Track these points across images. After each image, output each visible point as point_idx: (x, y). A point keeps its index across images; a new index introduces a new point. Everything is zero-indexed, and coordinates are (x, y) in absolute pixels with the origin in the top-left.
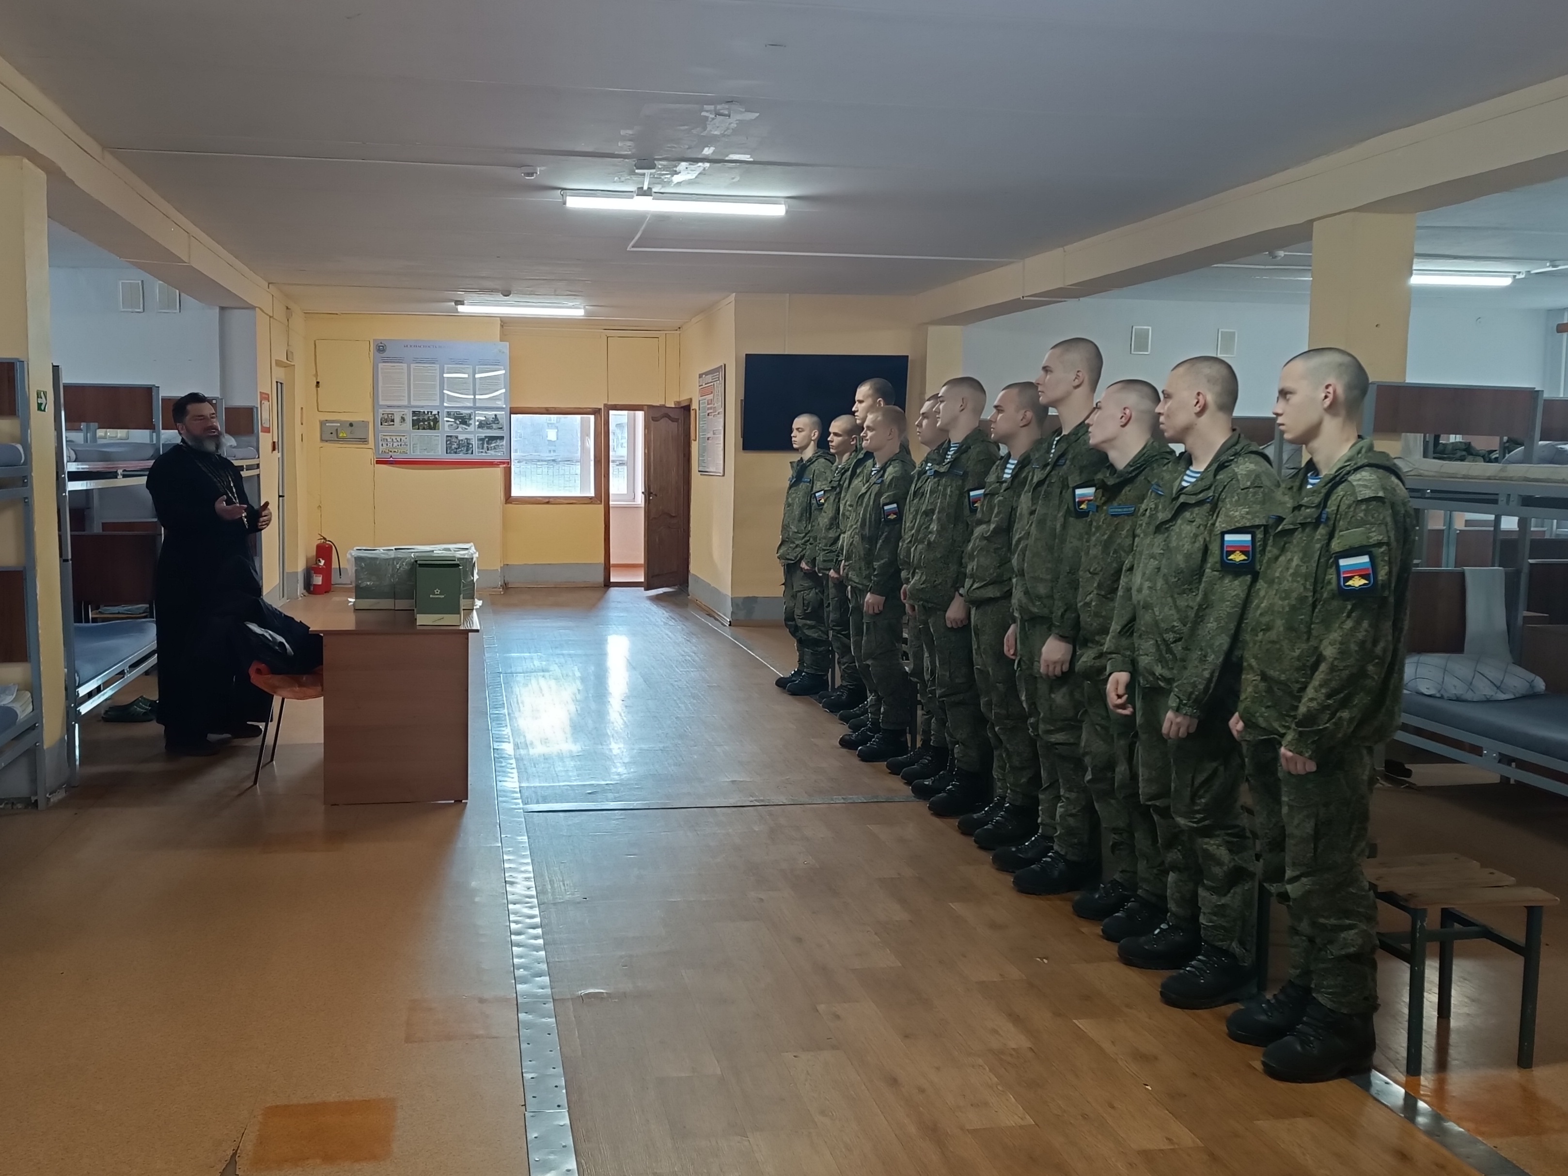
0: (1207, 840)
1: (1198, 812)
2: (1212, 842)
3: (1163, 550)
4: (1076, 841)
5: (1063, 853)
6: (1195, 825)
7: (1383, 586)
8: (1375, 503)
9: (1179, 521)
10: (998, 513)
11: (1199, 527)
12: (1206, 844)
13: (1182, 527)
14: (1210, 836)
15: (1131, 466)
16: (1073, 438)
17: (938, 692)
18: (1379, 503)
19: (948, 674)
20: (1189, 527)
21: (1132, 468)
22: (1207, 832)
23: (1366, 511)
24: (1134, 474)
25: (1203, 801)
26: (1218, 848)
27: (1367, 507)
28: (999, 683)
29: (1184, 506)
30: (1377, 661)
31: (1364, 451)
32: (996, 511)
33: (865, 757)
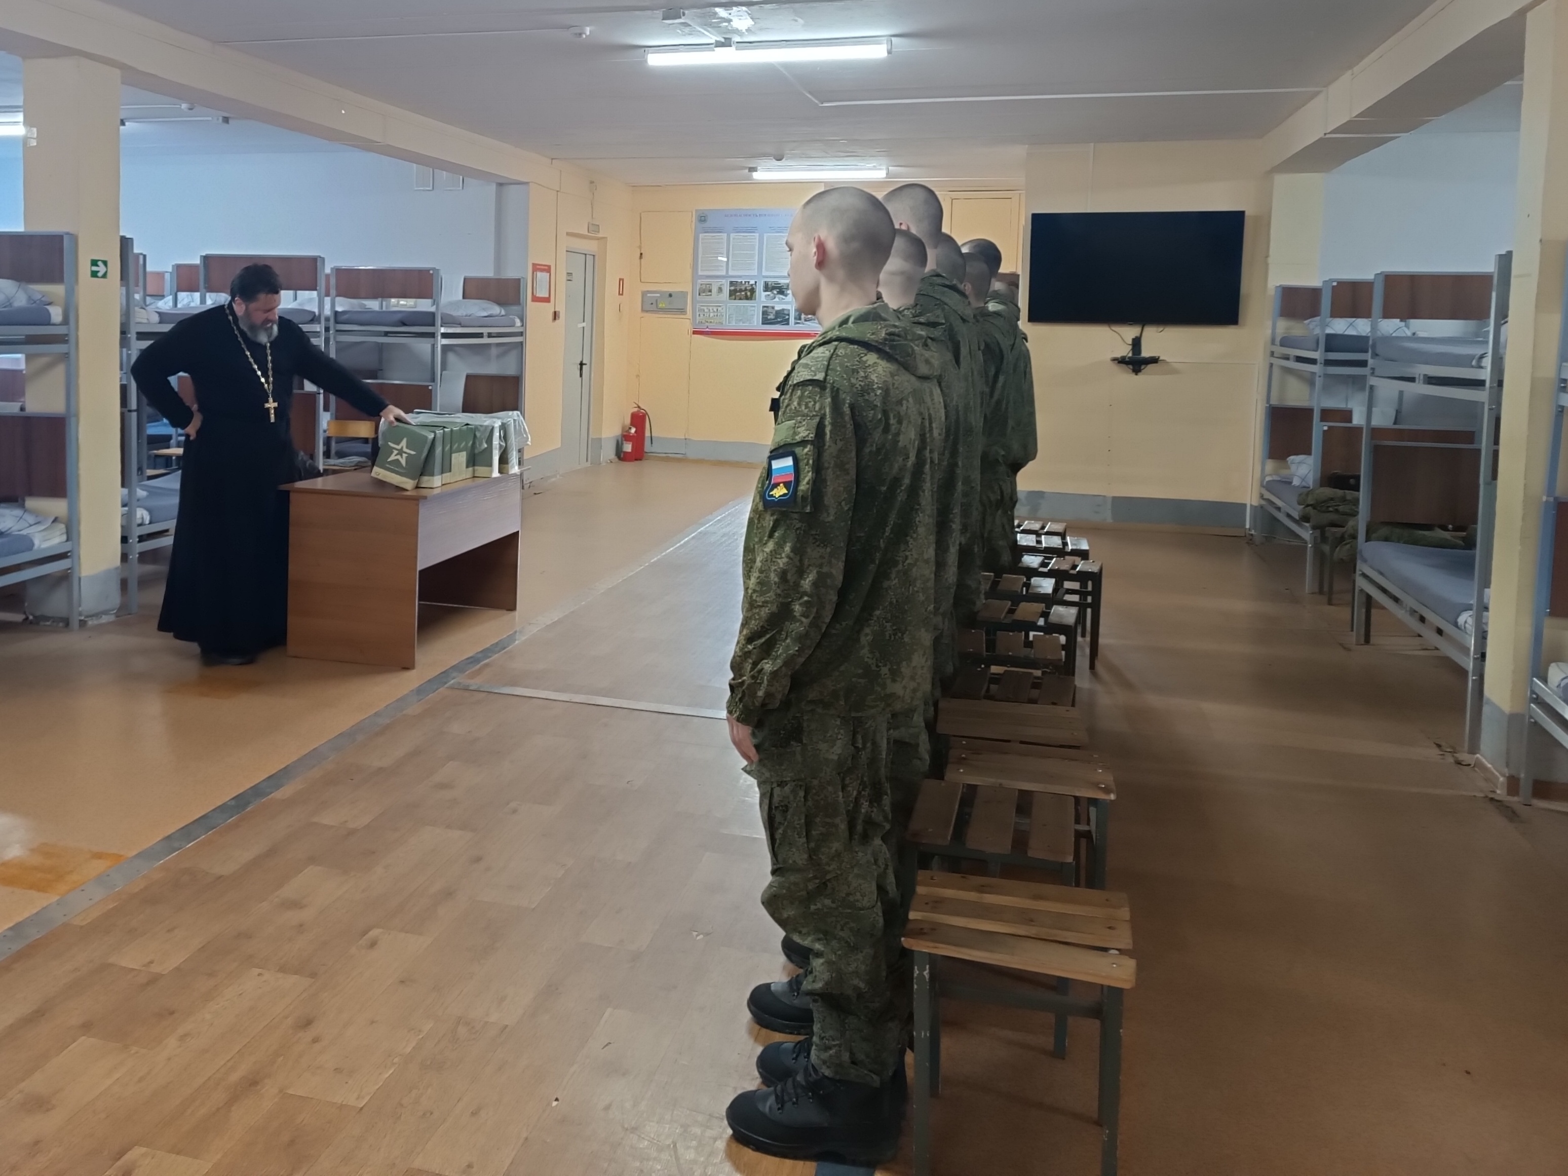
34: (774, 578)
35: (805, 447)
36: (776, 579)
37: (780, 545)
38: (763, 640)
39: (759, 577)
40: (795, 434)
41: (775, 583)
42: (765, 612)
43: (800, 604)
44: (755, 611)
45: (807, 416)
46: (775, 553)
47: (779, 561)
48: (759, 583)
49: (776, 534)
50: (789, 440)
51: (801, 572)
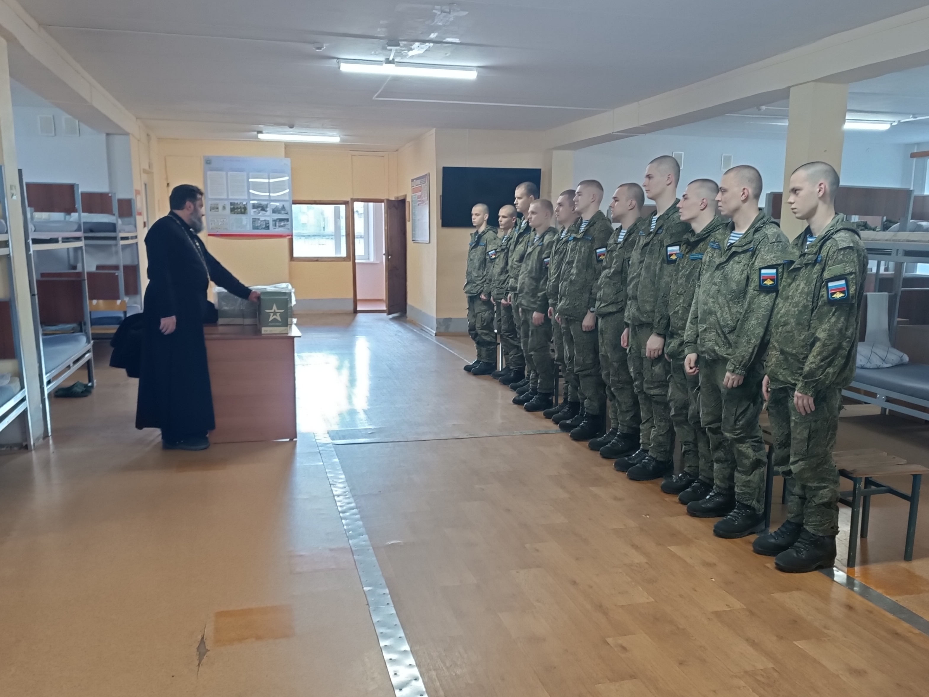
0: (741, 445)
1: (738, 429)
2: (744, 446)
3: (721, 280)
4: (663, 449)
5: (655, 457)
6: (735, 437)
7: (852, 297)
8: (848, 250)
9: (731, 262)
10: (616, 262)
11: (744, 266)
12: (741, 447)
13: (734, 266)
14: (743, 443)
15: (705, 231)
16: (666, 217)
17: (575, 369)
18: (851, 250)
19: (582, 358)
20: (738, 266)
21: (705, 232)
22: (741, 441)
23: (844, 254)
24: (706, 235)
25: (741, 423)
26: (747, 449)
27: (844, 253)
28: (615, 362)
29: (735, 254)
30: (848, 340)
31: (840, 221)
32: (615, 261)
33: (529, 409)
34: (836, 332)
35: (851, 275)
36: (837, 333)
37: (838, 319)
38: (829, 359)
39: (828, 333)
40: (845, 270)
41: (837, 334)
42: (831, 347)
43: (846, 342)
44: (825, 348)
45: (848, 262)
46: (836, 322)
47: (838, 325)
48: (828, 336)
49: (836, 314)
50: (843, 273)
51: (847, 329)
